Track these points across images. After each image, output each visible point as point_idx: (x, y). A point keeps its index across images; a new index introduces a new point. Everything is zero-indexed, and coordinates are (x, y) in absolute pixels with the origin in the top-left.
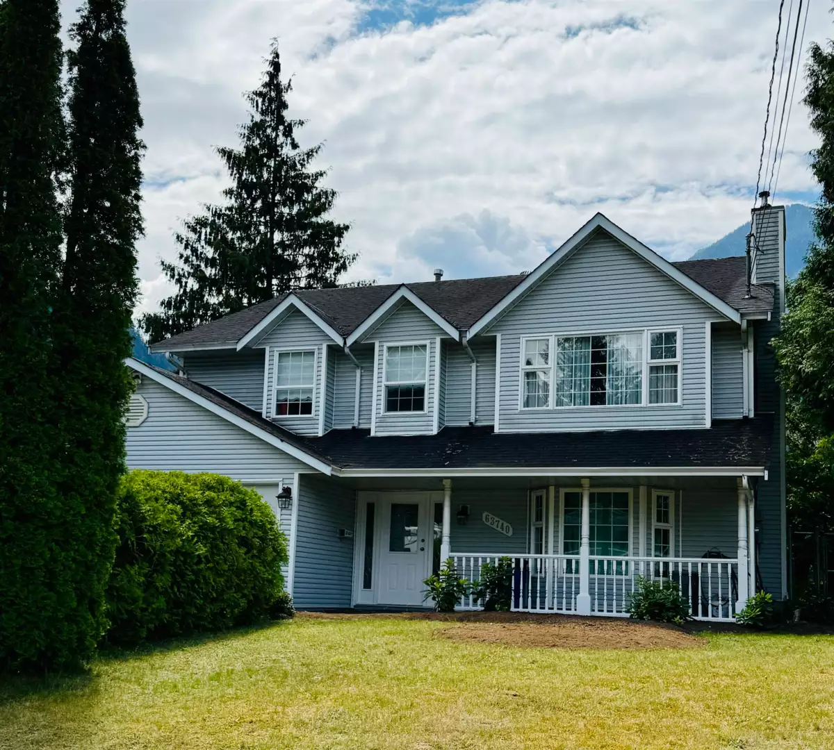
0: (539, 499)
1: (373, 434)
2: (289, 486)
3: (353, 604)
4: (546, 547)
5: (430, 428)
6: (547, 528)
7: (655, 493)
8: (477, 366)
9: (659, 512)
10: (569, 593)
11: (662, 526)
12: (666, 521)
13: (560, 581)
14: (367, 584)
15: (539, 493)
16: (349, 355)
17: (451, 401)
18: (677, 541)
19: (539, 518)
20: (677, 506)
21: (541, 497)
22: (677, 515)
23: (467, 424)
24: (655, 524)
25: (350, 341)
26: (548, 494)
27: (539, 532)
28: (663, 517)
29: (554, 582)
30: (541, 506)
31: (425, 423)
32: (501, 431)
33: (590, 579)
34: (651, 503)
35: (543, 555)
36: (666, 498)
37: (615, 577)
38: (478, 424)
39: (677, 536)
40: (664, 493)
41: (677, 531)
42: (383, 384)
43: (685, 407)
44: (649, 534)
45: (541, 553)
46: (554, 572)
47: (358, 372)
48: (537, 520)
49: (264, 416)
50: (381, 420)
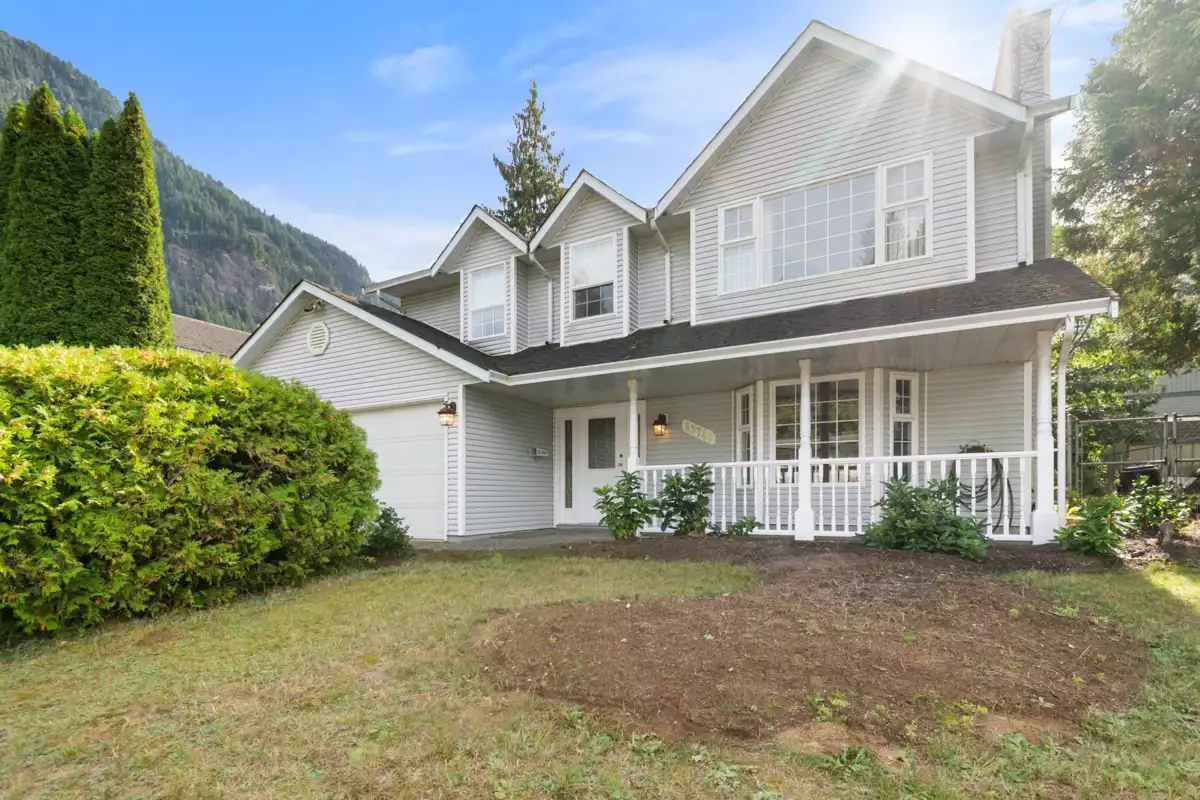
0: (746, 399)
1: (562, 345)
2: (454, 401)
3: (556, 523)
4: (755, 453)
5: (619, 331)
6: (755, 430)
7: (894, 377)
8: (671, 258)
9: (899, 402)
10: (784, 506)
11: (903, 418)
12: (907, 411)
13: (773, 492)
14: (569, 504)
15: (744, 392)
16: (535, 263)
17: (645, 301)
18: (921, 436)
19: (746, 420)
20: (921, 392)
21: (747, 396)
22: (921, 403)
23: (662, 324)
24: (895, 416)
25: (533, 245)
26: (755, 389)
27: (746, 437)
28: (903, 405)
29: (764, 494)
30: (748, 407)
31: (615, 325)
32: (699, 323)
33: (813, 488)
34: (889, 390)
35: (750, 463)
36: (907, 383)
37: (847, 485)
38: (675, 322)
39: (921, 430)
40: (903, 376)
41: (921, 423)
42: (570, 289)
43: (937, 259)
44: (886, 428)
45: (749, 460)
46: (764, 482)
47: (550, 285)
48: (744, 423)
49: (462, 341)
50: (570, 329)
